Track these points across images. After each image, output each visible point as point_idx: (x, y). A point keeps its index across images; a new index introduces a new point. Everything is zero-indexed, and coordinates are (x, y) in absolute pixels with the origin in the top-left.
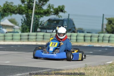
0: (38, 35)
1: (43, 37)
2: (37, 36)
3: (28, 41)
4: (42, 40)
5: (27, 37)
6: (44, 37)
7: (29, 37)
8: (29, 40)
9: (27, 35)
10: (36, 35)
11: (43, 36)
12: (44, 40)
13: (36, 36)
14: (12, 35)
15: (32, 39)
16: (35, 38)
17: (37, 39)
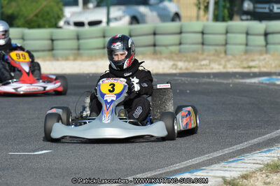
0: (184, 30)
1: (203, 38)
2: (183, 35)
3: (155, 53)
4: (200, 46)
5: (150, 39)
6: (205, 36)
7: (157, 37)
8: (157, 48)
9: (152, 32)
10: (178, 31)
11: (203, 33)
12: (205, 47)
13: (181, 33)
14: (101, 35)
15: (166, 46)
16: (178, 42)
17: (182, 46)
